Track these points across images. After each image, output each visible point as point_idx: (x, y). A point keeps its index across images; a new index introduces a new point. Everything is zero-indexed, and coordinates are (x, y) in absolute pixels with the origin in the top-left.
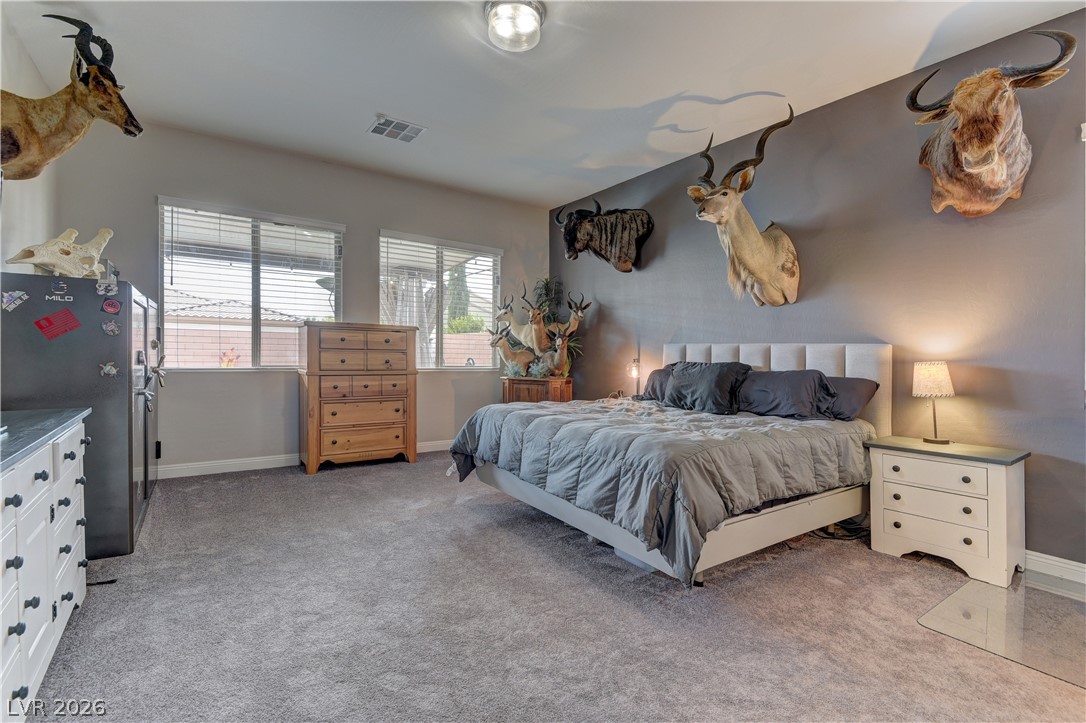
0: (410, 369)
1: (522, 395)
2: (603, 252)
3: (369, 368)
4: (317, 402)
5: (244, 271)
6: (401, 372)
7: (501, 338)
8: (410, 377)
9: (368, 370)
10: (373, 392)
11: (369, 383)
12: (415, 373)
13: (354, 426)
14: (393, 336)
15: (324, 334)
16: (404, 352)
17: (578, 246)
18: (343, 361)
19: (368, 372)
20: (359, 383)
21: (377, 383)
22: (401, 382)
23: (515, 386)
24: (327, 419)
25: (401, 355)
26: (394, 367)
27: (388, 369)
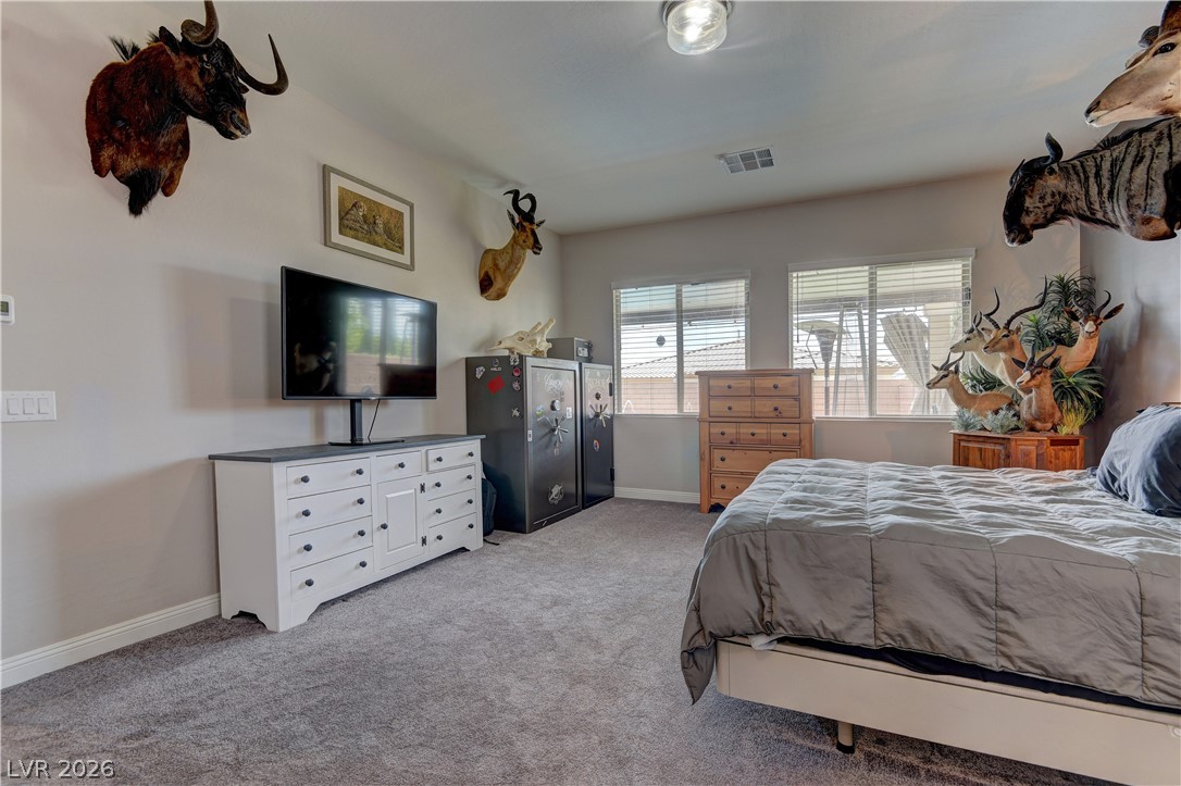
0: (804, 418)
1: (971, 457)
2: (1099, 215)
3: (757, 415)
4: (707, 446)
5: (668, 331)
6: (793, 420)
7: (945, 376)
8: (805, 428)
9: (755, 417)
10: (761, 440)
11: (755, 431)
12: (811, 422)
13: (742, 473)
14: (783, 381)
15: (712, 382)
16: (797, 399)
17: (1027, 220)
18: (730, 408)
19: (755, 419)
20: (746, 430)
21: (765, 431)
22: (793, 431)
23: (962, 444)
24: (717, 462)
25: (792, 402)
26: (784, 415)
27: (777, 417)
